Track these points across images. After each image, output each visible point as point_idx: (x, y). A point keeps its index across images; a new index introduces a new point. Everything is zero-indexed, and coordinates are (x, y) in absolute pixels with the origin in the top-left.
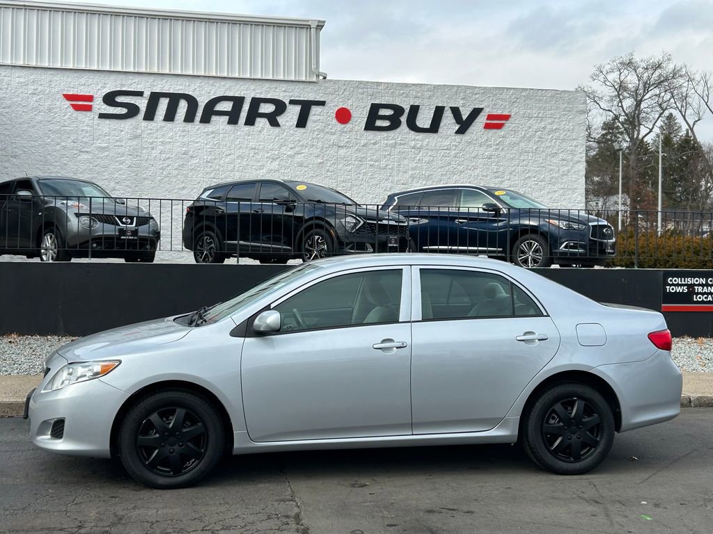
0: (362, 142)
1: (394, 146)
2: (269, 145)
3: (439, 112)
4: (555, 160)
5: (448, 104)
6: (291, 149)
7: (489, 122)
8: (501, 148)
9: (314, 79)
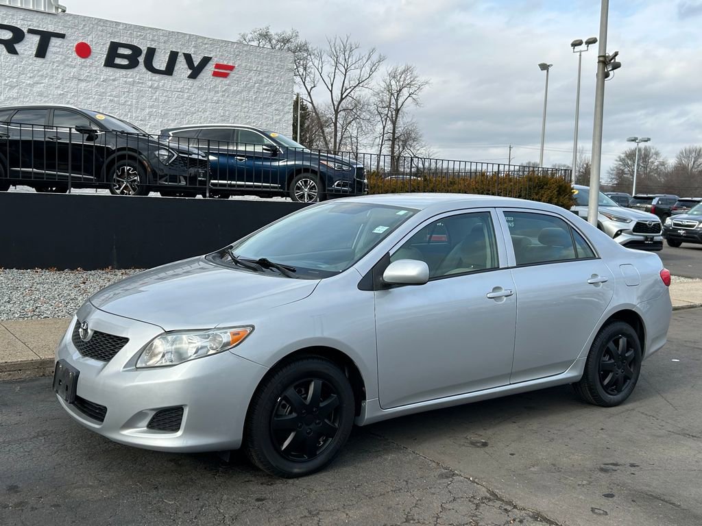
0: (102, 77)
1: (133, 84)
2: (7, 72)
3: (173, 56)
4: (269, 109)
5: (182, 51)
6: (30, 77)
7: (216, 70)
8: (226, 95)
9: (54, 11)
